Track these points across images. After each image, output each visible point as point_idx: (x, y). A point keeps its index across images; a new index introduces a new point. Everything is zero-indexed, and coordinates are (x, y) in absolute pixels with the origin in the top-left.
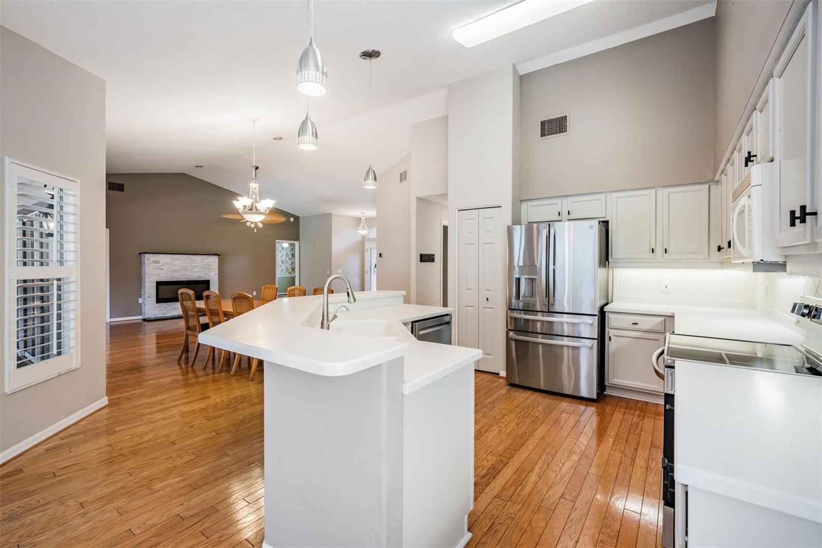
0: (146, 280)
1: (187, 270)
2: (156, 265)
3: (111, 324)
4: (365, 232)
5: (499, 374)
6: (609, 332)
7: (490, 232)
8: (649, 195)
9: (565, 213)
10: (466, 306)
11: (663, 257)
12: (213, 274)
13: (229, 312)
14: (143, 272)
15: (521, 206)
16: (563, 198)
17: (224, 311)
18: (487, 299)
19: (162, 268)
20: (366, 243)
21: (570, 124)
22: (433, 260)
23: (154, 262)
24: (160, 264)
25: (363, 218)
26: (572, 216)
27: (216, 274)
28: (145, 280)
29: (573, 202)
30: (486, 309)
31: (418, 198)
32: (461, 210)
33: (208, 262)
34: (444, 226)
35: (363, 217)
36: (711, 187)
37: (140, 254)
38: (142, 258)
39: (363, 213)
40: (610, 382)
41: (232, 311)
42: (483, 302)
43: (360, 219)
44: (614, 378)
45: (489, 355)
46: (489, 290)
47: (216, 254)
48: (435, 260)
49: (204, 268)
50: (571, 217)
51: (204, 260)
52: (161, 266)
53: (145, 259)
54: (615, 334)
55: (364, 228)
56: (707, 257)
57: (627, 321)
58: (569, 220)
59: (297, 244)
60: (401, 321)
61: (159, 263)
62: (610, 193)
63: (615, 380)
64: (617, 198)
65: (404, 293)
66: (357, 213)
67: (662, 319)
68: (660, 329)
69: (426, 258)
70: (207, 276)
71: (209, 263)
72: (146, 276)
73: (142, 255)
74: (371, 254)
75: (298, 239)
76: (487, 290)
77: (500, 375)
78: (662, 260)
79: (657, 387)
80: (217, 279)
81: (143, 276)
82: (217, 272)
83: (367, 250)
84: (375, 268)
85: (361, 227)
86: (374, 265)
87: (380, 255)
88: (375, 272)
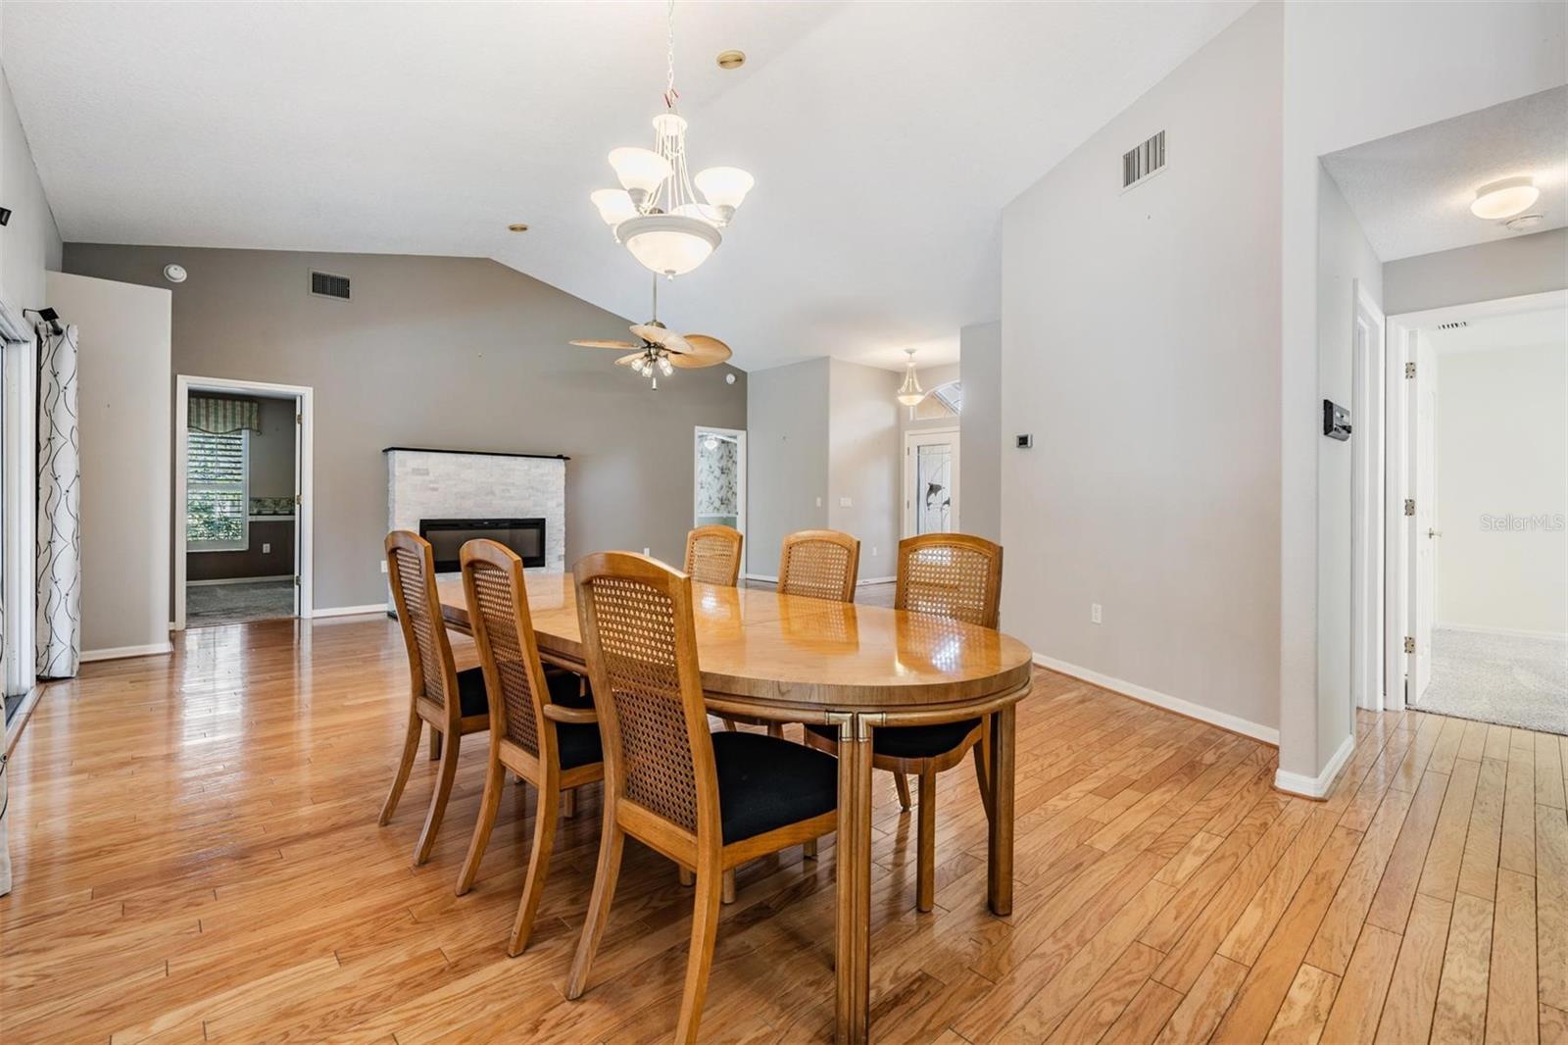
0: (396, 516)
1: (492, 493)
2: (420, 478)
3: (316, 623)
12: (552, 504)
13: (566, 642)
14: (391, 497)
17: (540, 636)
19: (435, 486)
23: (416, 471)
24: (431, 477)
27: (558, 505)
28: (394, 516)
33: (542, 475)
35: (912, 363)
37: (386, 451)
38: (391, 461)
39: (913, 352)
41: (579, 640)
47: (560, 457)
49: (532, 488)
51: (533, 470)
52: (431, 482)
53: (394, 462)
59: (741, 435)
61: (428, 474)
70: (538, 508)
71: (545, 478)
72: (396, 506)
73: (391, 453)
74: (919, 459)
75: (741, 424)
80: (563, 516)
81: (390, 505)
82: (562, 500)
83: (909, 449)
84: (929, 494)
85: (903, 389)
86: (928, 487)
87: (1023, 441)
88: (929, 504)
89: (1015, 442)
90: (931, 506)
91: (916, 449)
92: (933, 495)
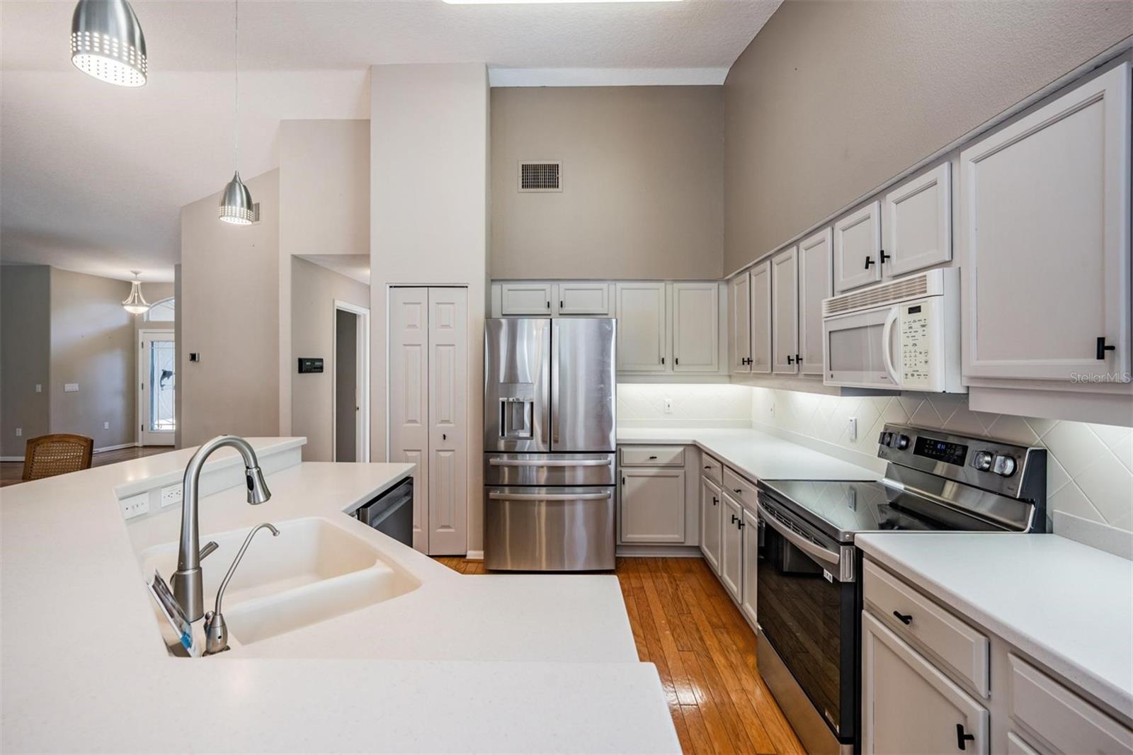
4: (141, 310)
5: (465, 556)
6: (621, 471)
7: (448, 326)
8: (658, 289)
9: (555, 305)
10: (405, 450)
11: (673, 369)
15: (491, 288)
16: (552, 283)
18: (444, 436)
20: (141, 332)
21: (563, 176)
22: (320, 369)
25: (135, 283)
26: (566, 310)
29: (566, 289)
30: (442, 454)
31: (295, 258)
32: (395, 287)
34: (338, 310)
35: (136, 279)
36: (720, 287)
39: (136, 274)
40: (623, 540)
42: (436, 442)
43: (131, 283)
44: (627, 534)
45: (448, 527)
46: (448, 422)
48: (324, 369)
50: (564, 311)
54: (629, 474)
55: (139, 301)
56: (716, 370)
57: (641, 455)
58: (560, 314)
60: (345, 511)
62: (614, 282)
63: (628, 536)
64: (622, 289)
65: (303, 440)
66: (119, 270)
67: (680, 449)
68: (680, 462)
69: (308, 366)
74: (153, 350)
76: (443, 422)
77: (467, 558)
78: (672, 373)
79: (677, 536)
83: (142, 343)
84: (162, 378)
85: (130, 299)
86: (161, 373)
87: (193, 357)
88: (162, 386)
89: (189, 357)
90: (164, 387)
91: (150, 343)
92: (166, 378)
